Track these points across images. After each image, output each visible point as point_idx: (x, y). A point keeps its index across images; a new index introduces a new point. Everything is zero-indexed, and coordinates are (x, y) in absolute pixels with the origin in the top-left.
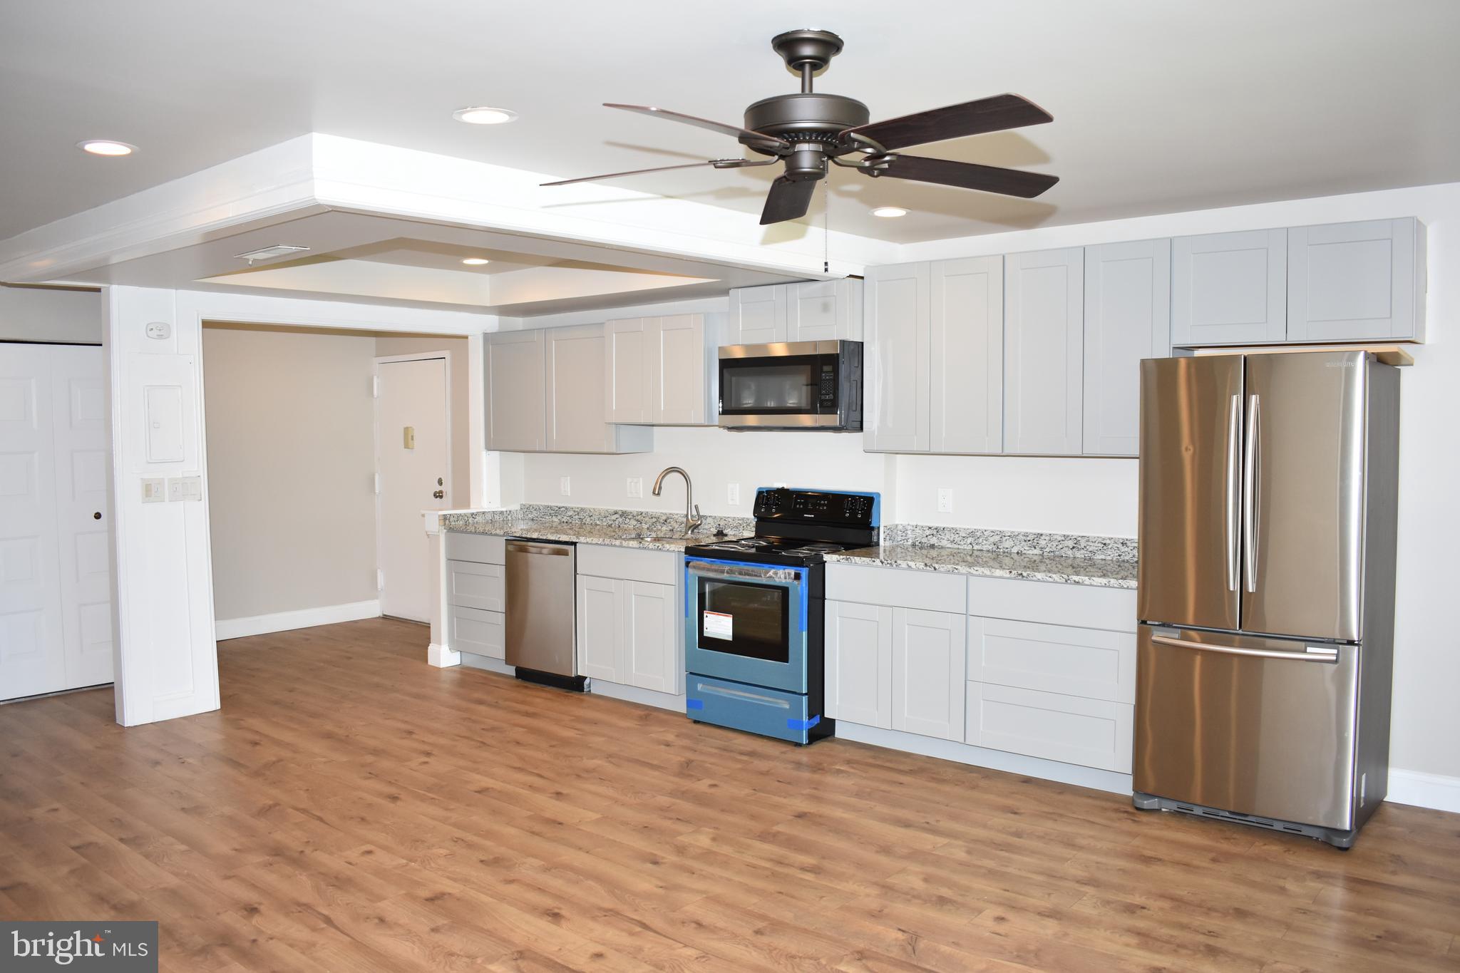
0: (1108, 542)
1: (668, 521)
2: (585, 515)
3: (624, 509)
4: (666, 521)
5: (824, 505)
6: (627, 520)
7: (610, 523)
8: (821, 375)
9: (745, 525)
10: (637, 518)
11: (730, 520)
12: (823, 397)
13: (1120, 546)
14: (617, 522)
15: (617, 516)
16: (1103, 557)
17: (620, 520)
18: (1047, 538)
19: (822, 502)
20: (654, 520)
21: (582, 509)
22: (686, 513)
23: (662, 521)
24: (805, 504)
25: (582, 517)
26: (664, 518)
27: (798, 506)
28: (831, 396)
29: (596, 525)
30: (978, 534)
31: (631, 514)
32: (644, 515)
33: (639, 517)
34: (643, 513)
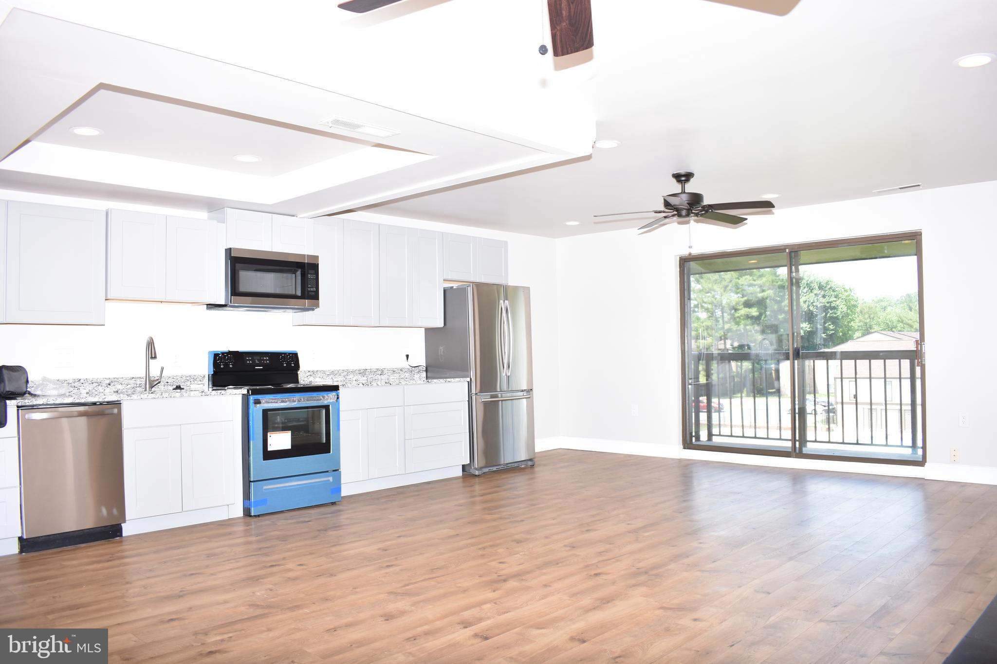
1: (112, 384)
5: (266, 360)
8: (307, 275)
9: (192, 380)
10: (73, 385)
11: (178, 378)
12: (309, 289)
13: (400, 371)
16: (393, 378)
18: (369, 371)
19: (265, 358)
24: (253, 360)
26: (108, 382)
27: (248, 362)
28: (315, 289)
30: (336, 372)
31: (66, 382)
32: (82, 381)
33: (76, 383)
34: (80, 380)
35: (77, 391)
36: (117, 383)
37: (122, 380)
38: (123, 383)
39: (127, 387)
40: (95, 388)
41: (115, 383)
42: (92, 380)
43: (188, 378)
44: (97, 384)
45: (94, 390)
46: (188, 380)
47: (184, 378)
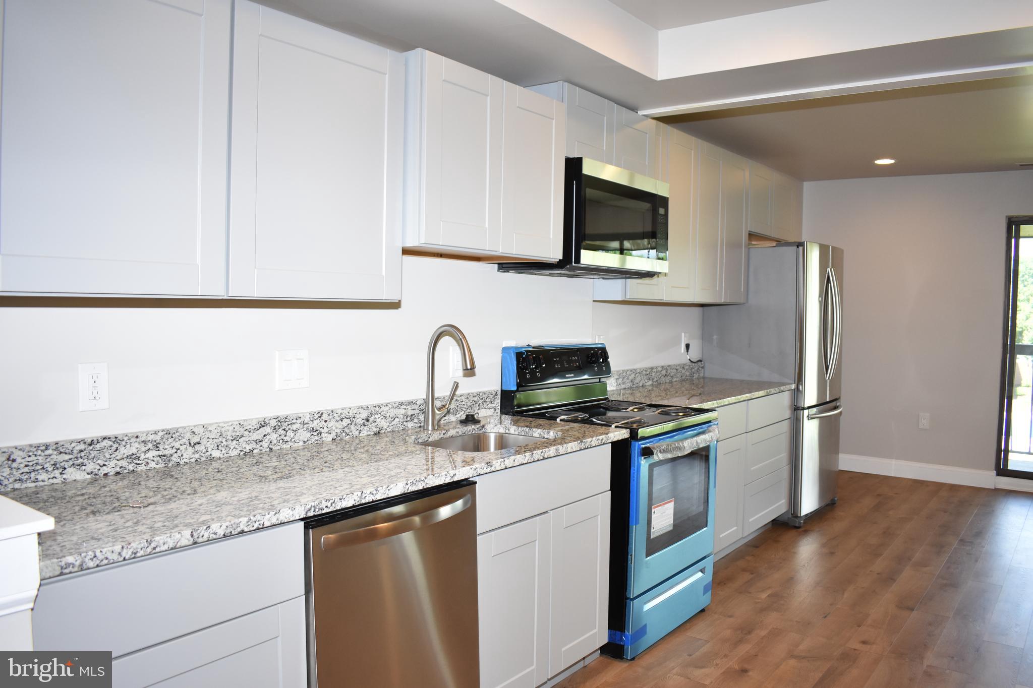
0: (678, 367)
1: (371, 419)
2: (177, 445)
3: (282, 412)
4: (368, 420)
5: (576, 361)
6: (290, 434)
7: (248, 448)
10: (311, 425)
14: (265, 444)
15: (267, 430)
17: (274, 437)
20: (346, 422)
21: (169, 433)
22: (425, 397)
23: (360, 421)
25: (166, 452)
26: (367, 414)
29: (211, 459)
31: (299, 421)
32: (325, 417)
33: (316, 422)
34: (322, 414)
35: (316, 438)
36: (379, 416)
37: (385, 409)
38: (388, 415)
39: (393, 423)
40: (346, 430)
41: (377, 416)
42: (341, 414)
43: (475, 399)
44: (348, 421)
45: (344, 434)
46: (476, 403)
47: (471, 399)
